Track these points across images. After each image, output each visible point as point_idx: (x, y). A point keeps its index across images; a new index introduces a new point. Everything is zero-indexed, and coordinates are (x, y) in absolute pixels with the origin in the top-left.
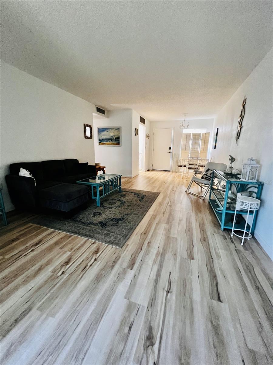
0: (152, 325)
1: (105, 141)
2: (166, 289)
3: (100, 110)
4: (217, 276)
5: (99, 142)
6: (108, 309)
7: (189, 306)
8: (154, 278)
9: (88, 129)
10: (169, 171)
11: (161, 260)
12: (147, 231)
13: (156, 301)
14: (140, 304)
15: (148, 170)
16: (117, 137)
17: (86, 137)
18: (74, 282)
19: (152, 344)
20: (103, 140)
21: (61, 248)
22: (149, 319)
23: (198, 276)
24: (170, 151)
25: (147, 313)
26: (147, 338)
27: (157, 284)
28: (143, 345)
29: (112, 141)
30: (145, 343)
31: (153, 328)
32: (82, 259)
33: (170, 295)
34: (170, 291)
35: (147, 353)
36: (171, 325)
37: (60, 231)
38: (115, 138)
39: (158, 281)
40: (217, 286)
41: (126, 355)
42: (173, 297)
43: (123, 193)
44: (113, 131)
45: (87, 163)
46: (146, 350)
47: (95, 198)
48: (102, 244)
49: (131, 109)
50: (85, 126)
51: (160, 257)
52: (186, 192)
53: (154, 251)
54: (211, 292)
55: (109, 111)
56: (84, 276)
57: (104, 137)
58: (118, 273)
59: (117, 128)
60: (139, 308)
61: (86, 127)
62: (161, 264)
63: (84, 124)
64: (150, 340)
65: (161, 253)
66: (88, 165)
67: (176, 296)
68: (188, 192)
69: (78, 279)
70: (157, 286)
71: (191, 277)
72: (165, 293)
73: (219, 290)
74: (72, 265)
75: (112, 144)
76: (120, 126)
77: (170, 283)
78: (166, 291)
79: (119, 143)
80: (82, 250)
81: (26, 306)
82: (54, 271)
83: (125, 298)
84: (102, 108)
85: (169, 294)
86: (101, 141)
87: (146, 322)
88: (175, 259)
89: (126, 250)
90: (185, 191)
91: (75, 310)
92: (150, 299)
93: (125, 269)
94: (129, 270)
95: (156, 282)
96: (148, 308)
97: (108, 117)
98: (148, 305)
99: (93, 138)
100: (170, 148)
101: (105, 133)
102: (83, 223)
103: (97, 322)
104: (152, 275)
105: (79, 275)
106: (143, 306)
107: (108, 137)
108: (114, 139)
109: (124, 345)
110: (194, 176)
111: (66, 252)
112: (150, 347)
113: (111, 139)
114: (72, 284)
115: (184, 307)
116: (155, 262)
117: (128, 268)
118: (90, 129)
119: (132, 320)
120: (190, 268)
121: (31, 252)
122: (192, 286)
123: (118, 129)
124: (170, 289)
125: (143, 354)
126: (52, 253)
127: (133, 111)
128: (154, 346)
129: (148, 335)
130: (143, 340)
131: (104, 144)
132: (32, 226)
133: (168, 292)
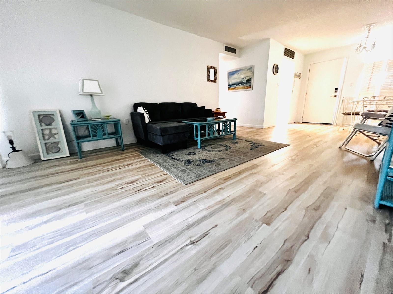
0: (141, 262)
1: (235, 85)
2: (193, 239)
3: (229, 49)
4: (292, 262)
5: (229, 88)
6: (122, 227)
7: (202, 272)
8: (191, 223)
9: (212, 71)
10: (331, 124)
11: (219, 208)
12: (230, 178)
13: (168, 244)
14: (151, 238)
15: (295, 123)
16: (249, 79)
17: (209, 80)
18: (121, 197)
19: (122, 280)
20: (232, 85)
21: (138, 172)
22: (144, 256)
23: (256, 247)
24: (335, 94)
25: (148, 249)
26: (124, 270)
27: (187, 229)
28: (114, 273)
29: (242, 84)
30: (118, 273)
31: (139, 266)
32: (143, 184)
33: (192, 247)
34: (195, 243)
35: (110, 283)
36: (160, 277)
37: (150, 161)
38: (247, 81)
39: (192, 227)
40: (279, 274)
41: (94, 270)
42: (193, 251)
43: (237, 140)
44: (244, 72)
45: (205, 107)
46: (111, 280)
47: (197, 138)
48: (172, 177)
49: (269, 39)
50: (209, 68)
51: (220, 205)
52: (340, 148)
53: (218, 198)
54: (258, 276)
55: (241, 49)
56: (133, 195)
57: (234, 81)
58: (160, 204)
59: (249, 68)
60: (146, 241)
61: (210, 70)
62: (213, 213)
63: (208, 66)
64: (125, 275)
65: (224, 203)
66: (206, 108)
67: (198, 252)
68: (343, 148)
69: (127, 196)
70: (186, 231)
71: (243, 242)
72: (188, 242)
73: (275, 282)
74: (133, 185)
75: (242, 88)
76: (253, 64)
77: (205, 235)
78: (190, 241)
79: (250, 86)
80: (150, 177)
81: (82, 200)
82: (118, 185)
83: (144, 226)
84: (234, 46)
85: (192, 245)
86: (231, 86)
87: (138, 256)
88: (238, 215)
89: (189, 188)
90: (339, 146)
91: (102, 216)
92: (165, 239)
93: (170, 202)
94: (173, 205)
95: (189, 227)
96: (154, 245)
97: (240, 56)
98: (157, 243)
99: (217, 81)
100: (336, 89)
101: (235, 76)
102: (172, 158)
103: (105, 232)
104: (190, 219)
105: (131, 194)
106: (152, 242)
107: (238, 80)
108: (245, 81)
109: (101, 262)
110: (363, 122)
111: (140, 175)
112: (117, 280)
113: (241, 83)
114: (120, 198)
115: (195, 270)
116: (209, 208)
117: (174, 203)
118: (215, 71)
119: (129, 247)
120: (252, 233)
121: (119, 169)
122: (232, 252)
123: (251, 69)
124: (197, 242)
125: (106, 281)
126: (129, 173)
127: (272, 41)
128: (121, 282)
129: (128, 268)
130: (119, 270)
131: (234, 89)
132: (137, 153)
133: (192, 243)
